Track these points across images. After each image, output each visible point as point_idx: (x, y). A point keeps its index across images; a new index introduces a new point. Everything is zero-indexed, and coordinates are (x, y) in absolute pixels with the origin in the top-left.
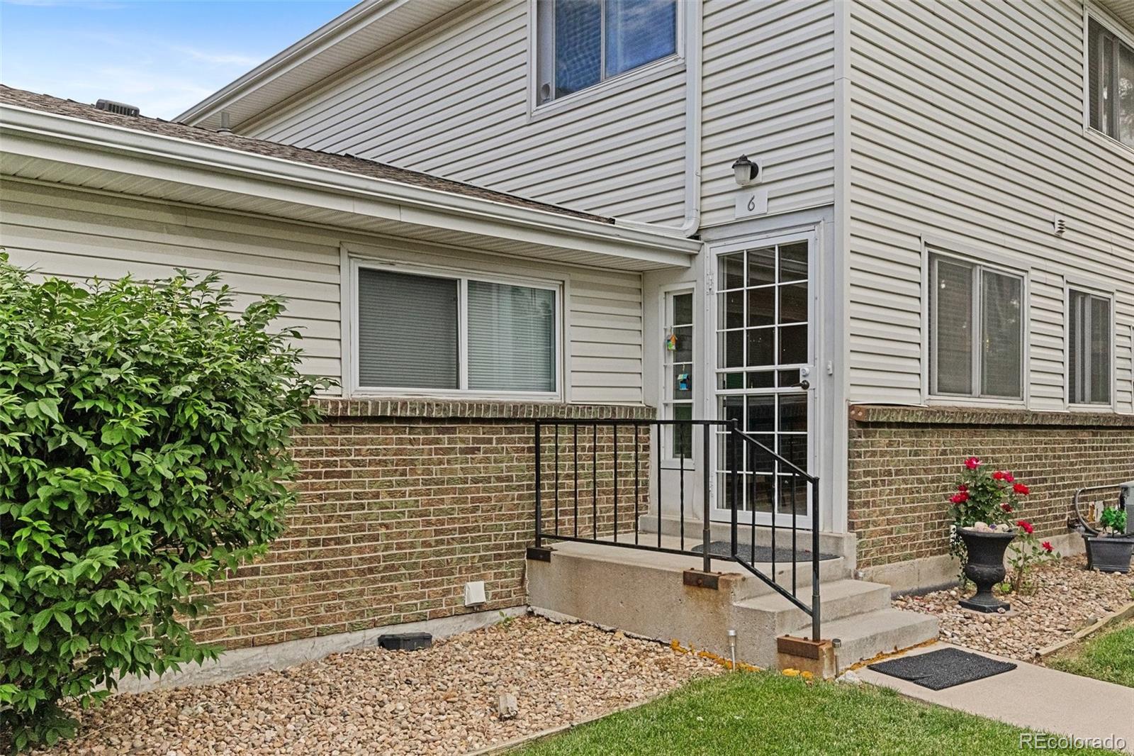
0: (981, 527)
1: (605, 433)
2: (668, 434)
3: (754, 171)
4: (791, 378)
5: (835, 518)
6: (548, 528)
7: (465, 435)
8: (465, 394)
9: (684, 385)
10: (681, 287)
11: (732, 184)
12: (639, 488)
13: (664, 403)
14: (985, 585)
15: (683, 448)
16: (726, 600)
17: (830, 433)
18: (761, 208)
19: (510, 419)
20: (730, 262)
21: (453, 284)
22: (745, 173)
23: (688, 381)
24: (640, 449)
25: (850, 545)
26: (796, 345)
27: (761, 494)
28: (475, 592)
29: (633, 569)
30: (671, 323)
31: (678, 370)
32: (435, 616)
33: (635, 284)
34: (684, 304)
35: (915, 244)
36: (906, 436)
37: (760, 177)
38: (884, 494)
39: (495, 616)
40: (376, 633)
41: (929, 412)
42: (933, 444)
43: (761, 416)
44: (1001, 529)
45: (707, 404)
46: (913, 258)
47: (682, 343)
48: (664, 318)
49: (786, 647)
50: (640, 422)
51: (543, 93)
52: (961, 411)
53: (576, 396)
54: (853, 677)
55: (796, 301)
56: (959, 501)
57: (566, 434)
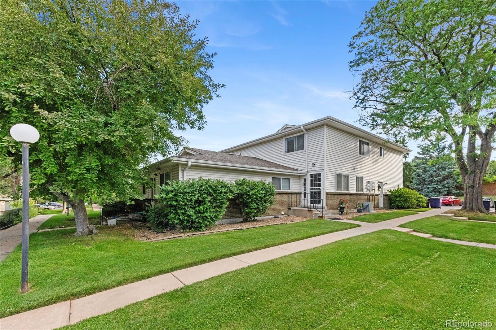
0: (341, 206)
1: (295, 195)
2: (303, 196)
3: (314, 165)
4: (319, 189)
5: (324, 205)
6: (290, 205)
7: (282, 195)
8: (281, 190)
9: (305, 189)
10: (305, 178)
11: (312, 166)
12: (300, 202)
13: (303, 191)
14: (342, 212)
15: (305, 197)
16: (313, 212)
17: (323, 195)
18: (315, 169)
19: (286, 193)
20: (311, 176)
21: (280, 178)
22: (313, 165)
23: (306, 189)
24: (300, 197)
25: (326, 208)
26: (319, 185)
27: (315, 203)
28: (283, 213)
29: (302, 210)
30: (303, 182)
31: (304, 188)
32: (279, 215)
33: (299, 177)
34: (305, 180)
35: (334, 173)
36: (333, 196)
37: (315, 165)
38: (330, 202)
39: (285, 216)
40: (273, 216)
41: (335, 193)
42: (336, 197)
43: (315, 193)
44: (344, 206)
45: (308, 191)
46: (333, 174)
47: (305, 184)
48: (303, 181)
49: (319, 217)
50: (300, 194)
51: (286, 152)
52: (340, 193)
53: (293, 191)
54: (326, 219)
55: (319, 180)
56: (340, 203)
57: (293, 196)
